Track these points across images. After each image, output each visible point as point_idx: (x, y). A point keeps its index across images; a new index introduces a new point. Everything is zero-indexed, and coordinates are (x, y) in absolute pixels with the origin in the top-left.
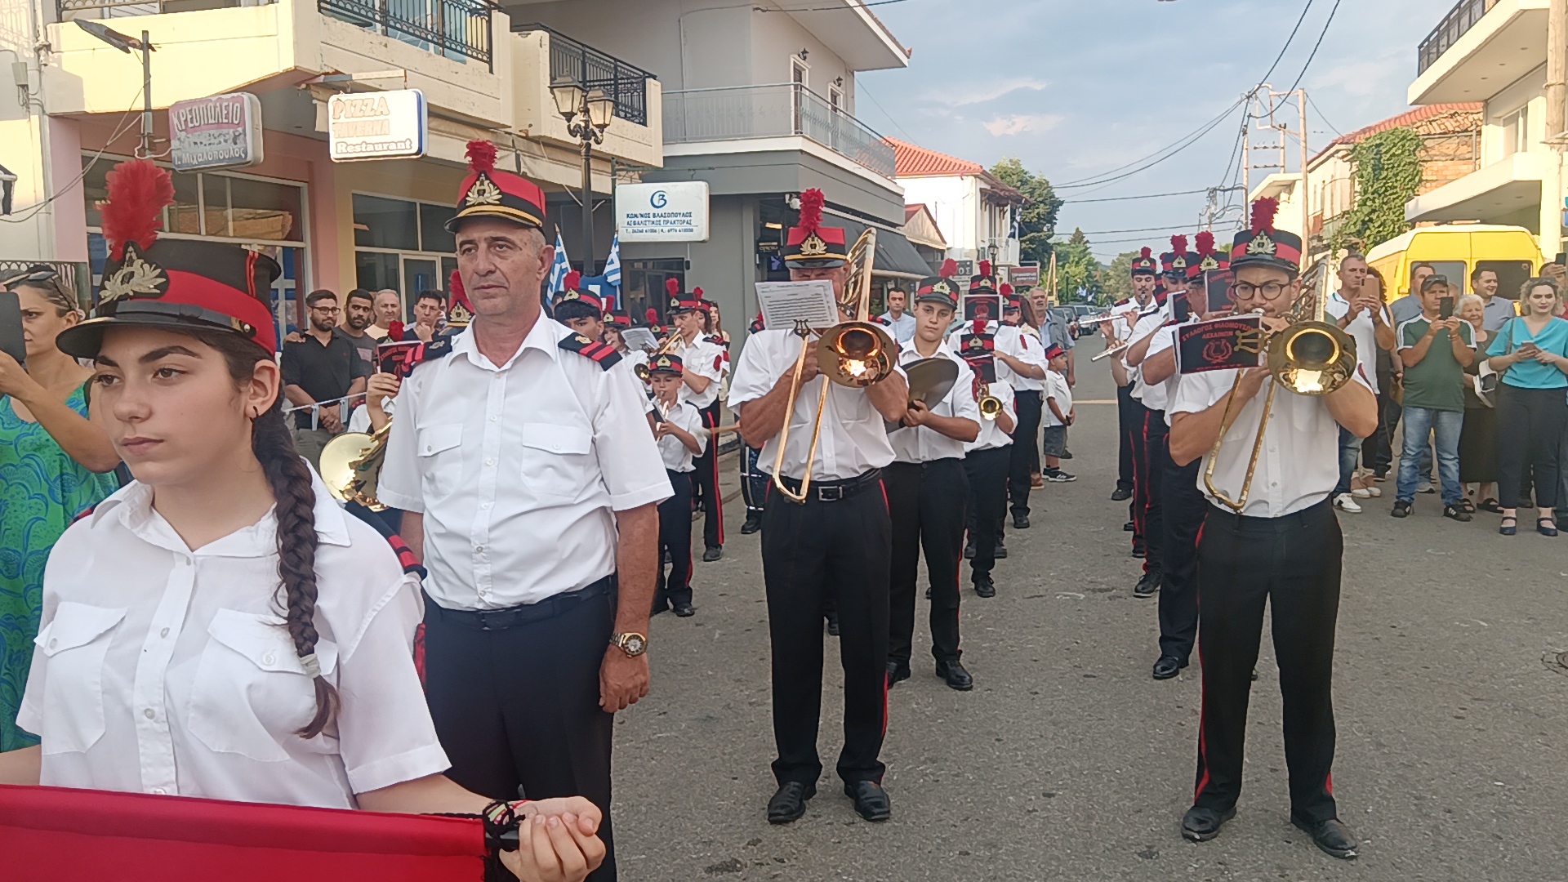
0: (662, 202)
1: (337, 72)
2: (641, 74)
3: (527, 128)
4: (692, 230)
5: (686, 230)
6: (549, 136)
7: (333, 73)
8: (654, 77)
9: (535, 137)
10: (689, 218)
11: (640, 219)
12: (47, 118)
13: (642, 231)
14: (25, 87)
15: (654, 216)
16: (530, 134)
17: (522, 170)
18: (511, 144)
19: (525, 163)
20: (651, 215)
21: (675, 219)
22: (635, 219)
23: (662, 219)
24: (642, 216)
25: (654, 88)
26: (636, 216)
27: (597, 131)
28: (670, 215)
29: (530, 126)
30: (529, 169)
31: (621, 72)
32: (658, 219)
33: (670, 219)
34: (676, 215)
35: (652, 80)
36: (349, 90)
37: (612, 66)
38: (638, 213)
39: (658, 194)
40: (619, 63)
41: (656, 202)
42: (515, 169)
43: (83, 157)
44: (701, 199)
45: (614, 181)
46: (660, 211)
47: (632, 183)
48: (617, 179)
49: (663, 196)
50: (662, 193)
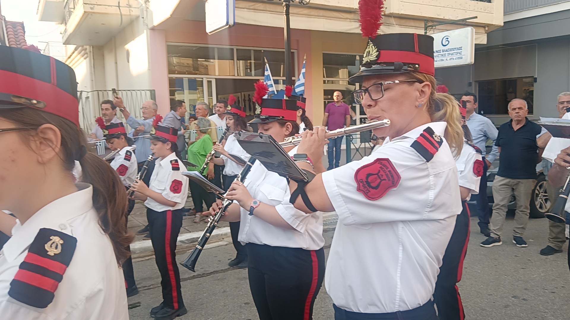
0: (447, 42)
4: (461, 58)
5: (459, 58)
10: (461, 51)
12: (149, 31)
14: (143, 18)
20: (441, 51)
21: (453, 52)
23: (447, 52)
24: (437, 52)
28: (451, 50)
32: (445, 53)
33: (451, 52)
34: (454, 49)
39: (445, 38)
43: (167, 45)
44: (467, 38)
46: (445, 48)
47: (434, 33)
48: (428, 31)
49: (448, 38)
50: (447, 37)
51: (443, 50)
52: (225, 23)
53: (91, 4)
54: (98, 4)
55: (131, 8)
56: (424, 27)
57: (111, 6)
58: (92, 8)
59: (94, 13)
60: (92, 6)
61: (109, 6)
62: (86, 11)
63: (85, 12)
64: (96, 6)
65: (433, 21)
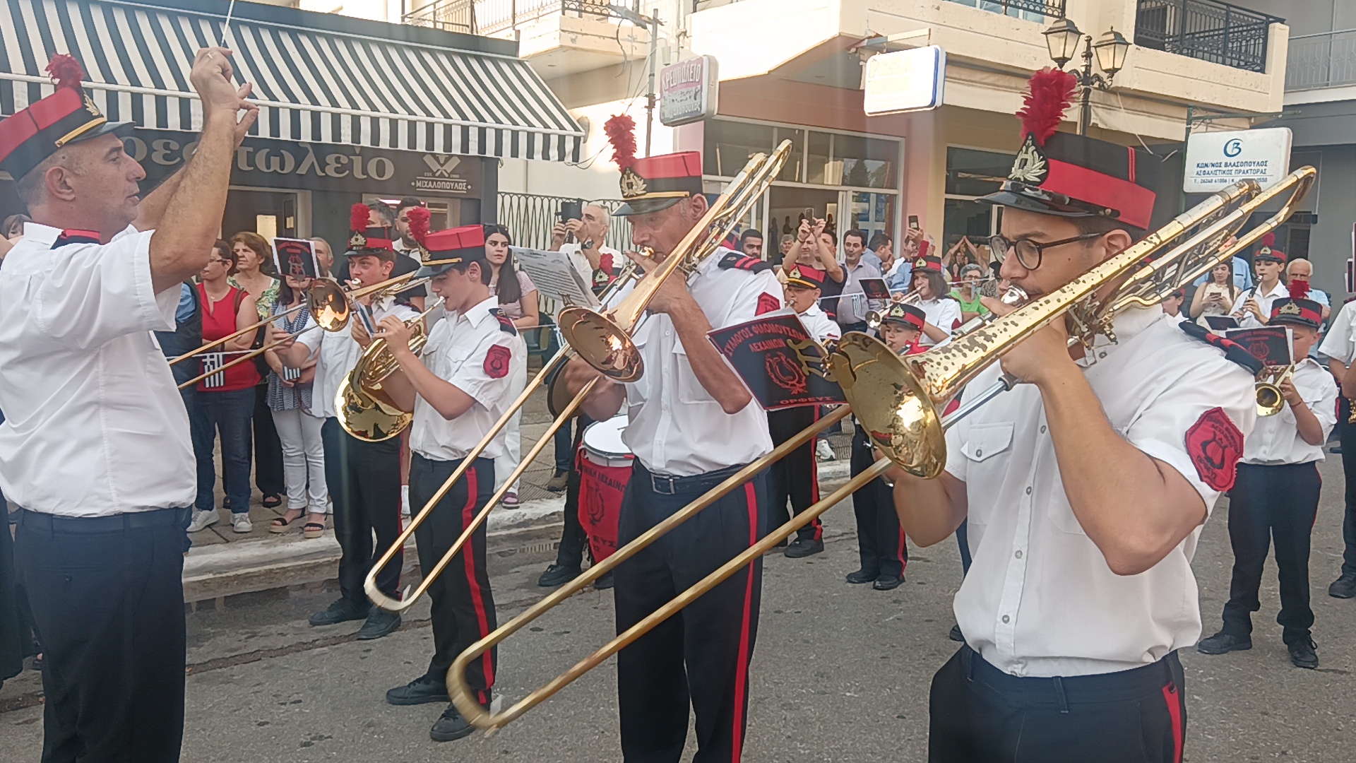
0: (1238, 150)
1: (878, 35)
2: (1264, 18)
7: (875, 37)
8: (1282, 21)
10: (1264, 167)
11: (1210, 169)
13: (1211, 182)
15: (1226, 165)
20: (1223, 165)
21: (1248, 168)
22: (1206, 169)
23: (1234, 168)
24: (1213, 165)
25: (1279, 35)
26: (1206, 165)
27: (1104, 76)
28: (1243, 164)
31: (1234, 18)
32: (1230, 168)
33: (1242, 168)
34: (1249, 164)
35: (1278, 24)
36: (885, 51)
37: (1223, 12)
38: (1208, 162)
39: (1232, 142)
40: (1232, 9)
41: (1230, 153)
44: (1280, 147)
45: (1188, 130)
46: (1232, 160)
47: (1206, 132)
48: (1192, 126)
49: (1238, 144)
50: (1237, 141)
51: (1226, 163)
52: (929, 103)
53: (573, 32)
54: (583, 32)
55: (634, 41)
56: (1186, 117)
57: (604, 37)
58: (573, 41)
59: (575, 49)
60: (574, 37)
61: (600, 37)
62: (564, 44)
63: (561, 46)
64: (580, 36)
65: (1203, 109)
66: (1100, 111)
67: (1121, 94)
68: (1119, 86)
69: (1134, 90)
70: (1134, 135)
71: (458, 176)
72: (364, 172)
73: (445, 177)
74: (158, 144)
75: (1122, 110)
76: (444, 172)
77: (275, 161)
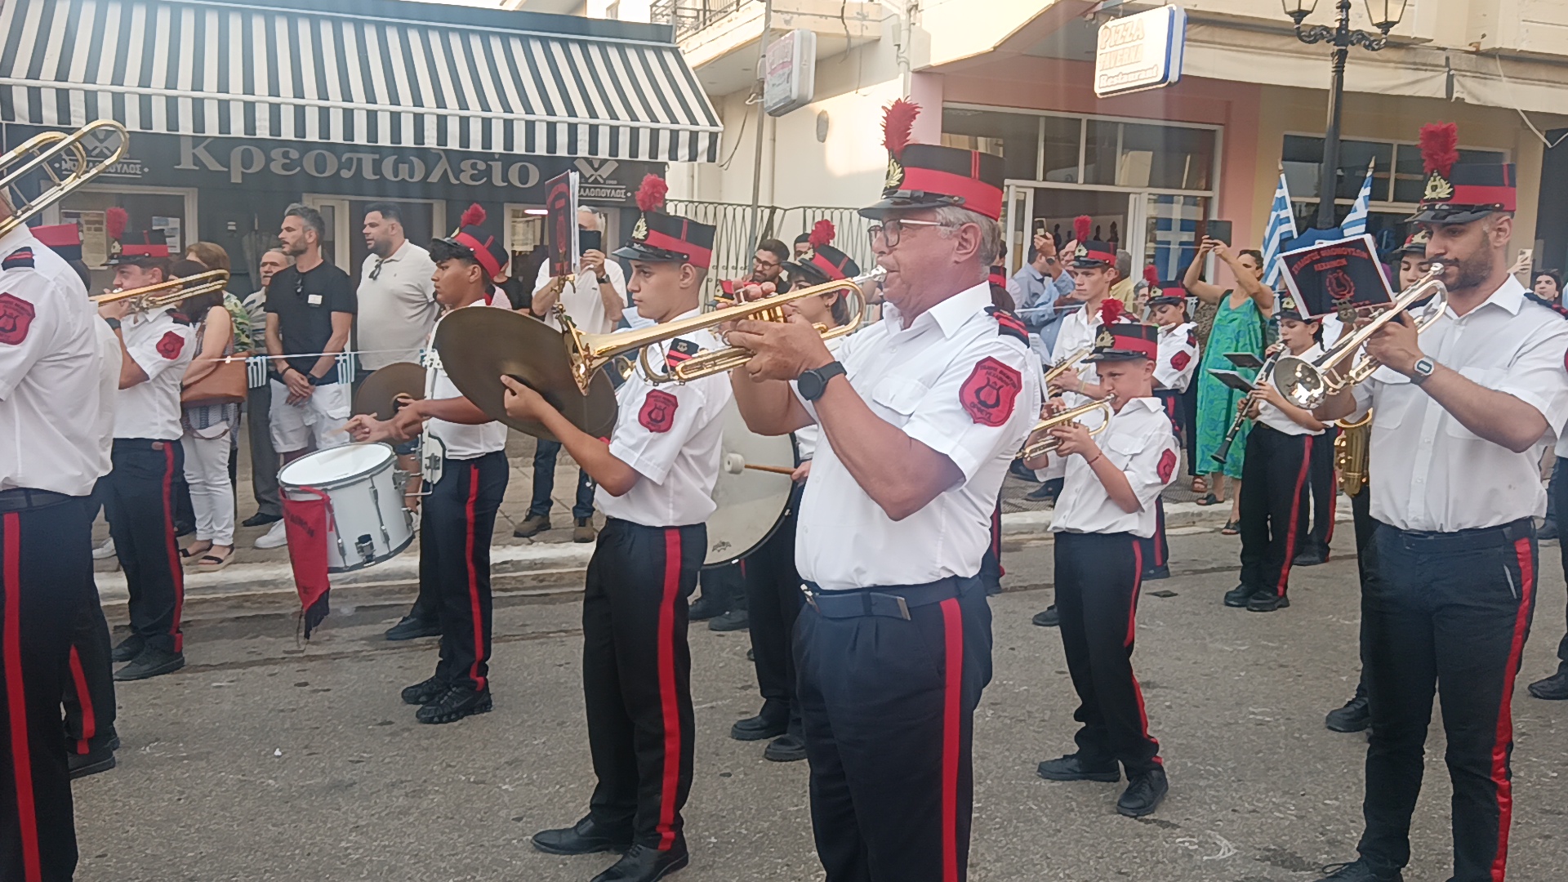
3: (1479, 40)
6: (1512, 47)
9: (1488, 50)
12: (910, 74)
14: (899, 46)
16: (1482, 48)
17: (1455, 95)
18: (1444, 63)
19: (1463, 86)
29: (1484, 36)
30: (1470, 93)
36: (1121, 14)
42: (1442, 94)
43: (944, 109)
52: (1158, 77)
53: (787, 13)
54: (800, 11)
55: (865, 19)
57: (826, 17)
58: (787, 22)
60: (788, 18)
61: (822, 16)
62: (776, 27)
63: (771, 30)
64: (795, 16)
66: (1470, 83)
67: (1502, 58)
68: (1497, 47)
69: (1521, 51)
70: (1515, 110)
71: (615, 182)
72: (505, 178)
73: (599, 183)
74: (276, 153)
75: (1505, 79)
76: (599, 178)
77: (404, 169)
